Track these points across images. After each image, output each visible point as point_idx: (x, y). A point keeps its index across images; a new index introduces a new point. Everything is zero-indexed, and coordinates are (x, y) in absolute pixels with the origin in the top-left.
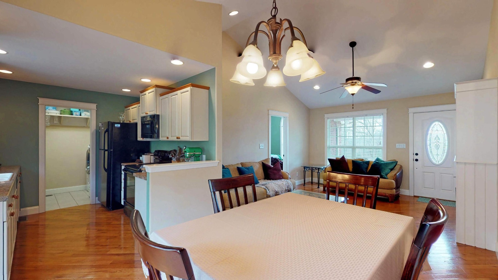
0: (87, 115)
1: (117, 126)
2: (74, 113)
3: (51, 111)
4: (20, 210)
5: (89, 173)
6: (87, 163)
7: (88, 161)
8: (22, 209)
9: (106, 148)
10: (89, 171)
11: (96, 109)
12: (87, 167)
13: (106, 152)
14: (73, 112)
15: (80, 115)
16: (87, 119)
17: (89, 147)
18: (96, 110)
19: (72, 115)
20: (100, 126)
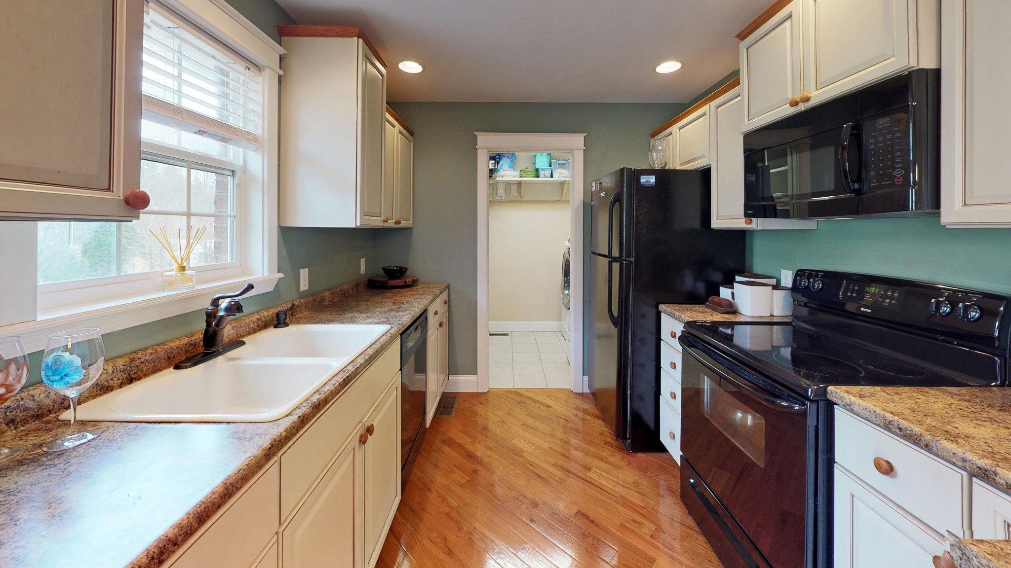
0: (563, 175)
1: (646, 181)
2: (541, 173)
3: (507, 172)
4: (448, 379)
5: (568, 308)
6: (563, 282)
7: (565, 277)
8: (452, 377)
9: (616, 253)
10: (569, 303)
11: (585, 148)
12: (564, 290)
13: (616, 266)
14: (540, 170)
15: (552, 176)
16: (562, 184)
17: (568, 244)
18: (584, 150)
19: (538, 177)
20: (594, 189)
